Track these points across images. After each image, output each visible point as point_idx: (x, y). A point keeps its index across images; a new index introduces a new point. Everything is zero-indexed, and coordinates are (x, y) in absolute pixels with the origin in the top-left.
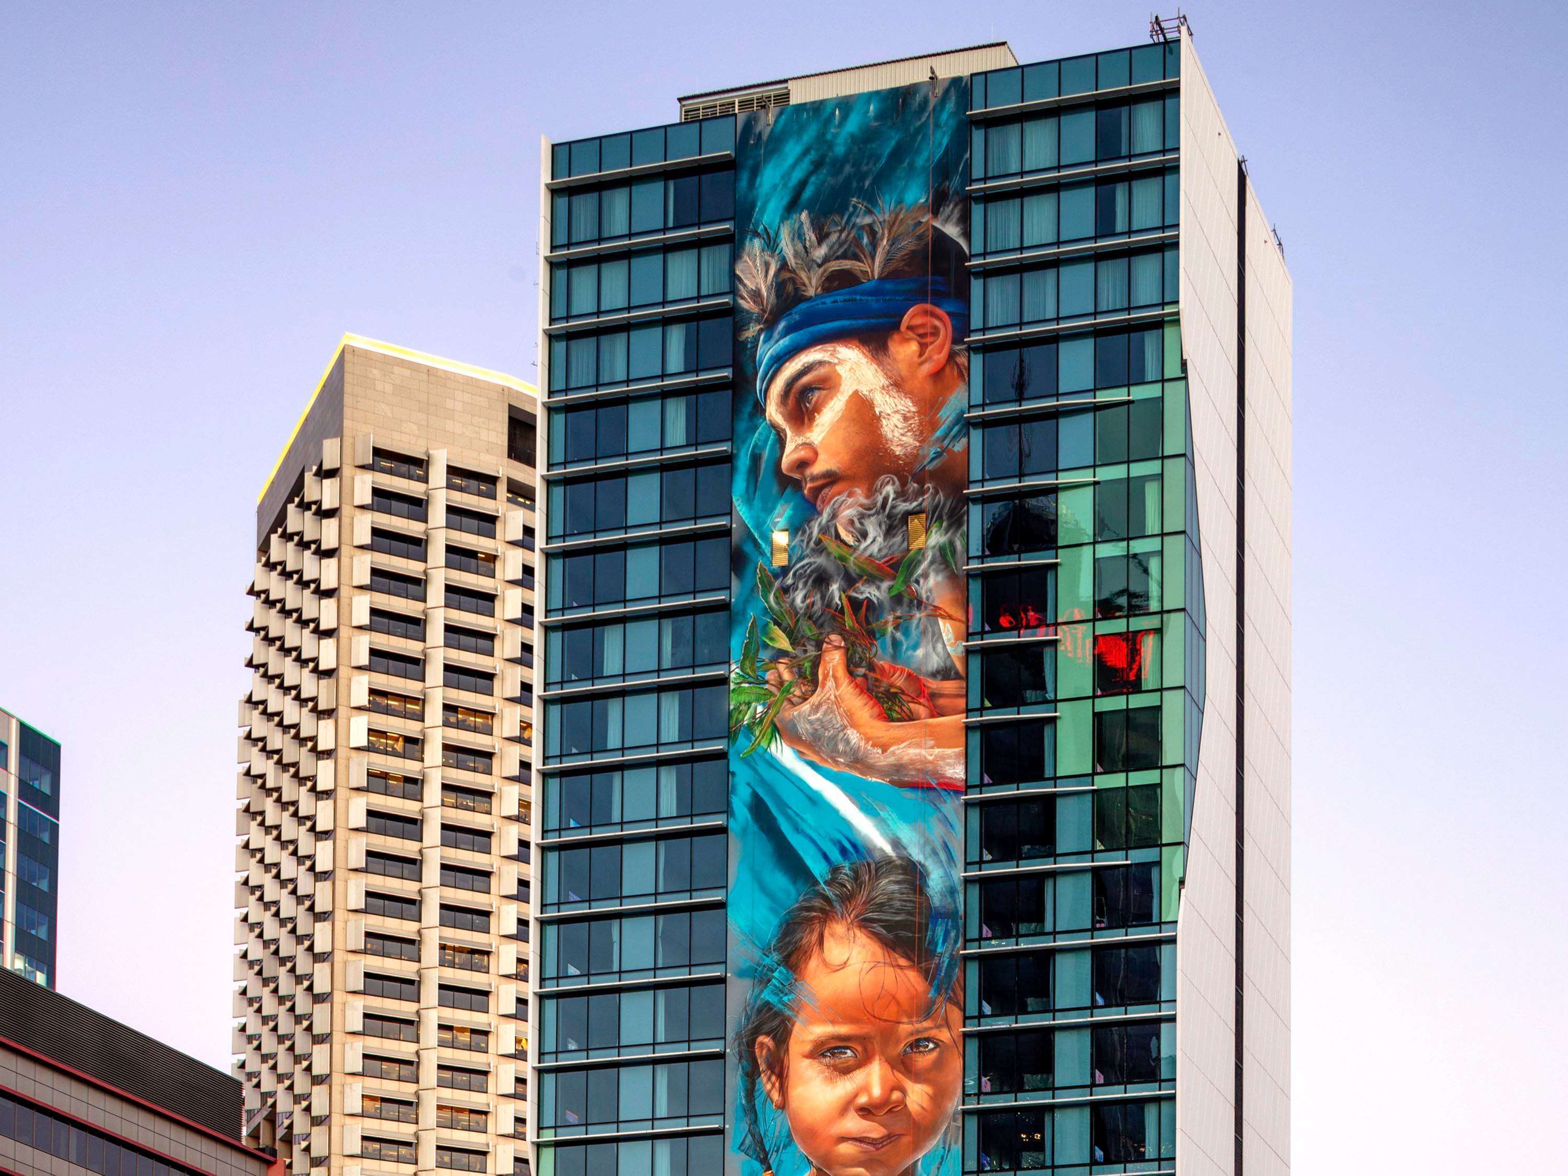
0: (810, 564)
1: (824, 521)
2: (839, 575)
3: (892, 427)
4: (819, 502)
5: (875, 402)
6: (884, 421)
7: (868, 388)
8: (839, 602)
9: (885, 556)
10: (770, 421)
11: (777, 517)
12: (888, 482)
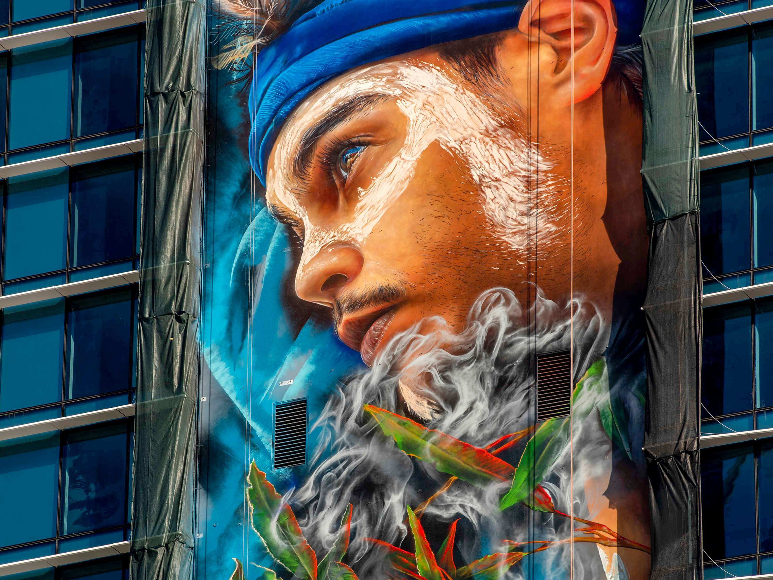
0: (348, 460)
1: (374, 381)
2: (403, 476)
3: (503, 202)
4: (365, 346)
5: (471, 160)
6: (488, 191)
7: (458, 136)
8: (404, 527)
9: (492, 436)
10: (273, 207)
11: (284, 379)
12: (497, 301)
